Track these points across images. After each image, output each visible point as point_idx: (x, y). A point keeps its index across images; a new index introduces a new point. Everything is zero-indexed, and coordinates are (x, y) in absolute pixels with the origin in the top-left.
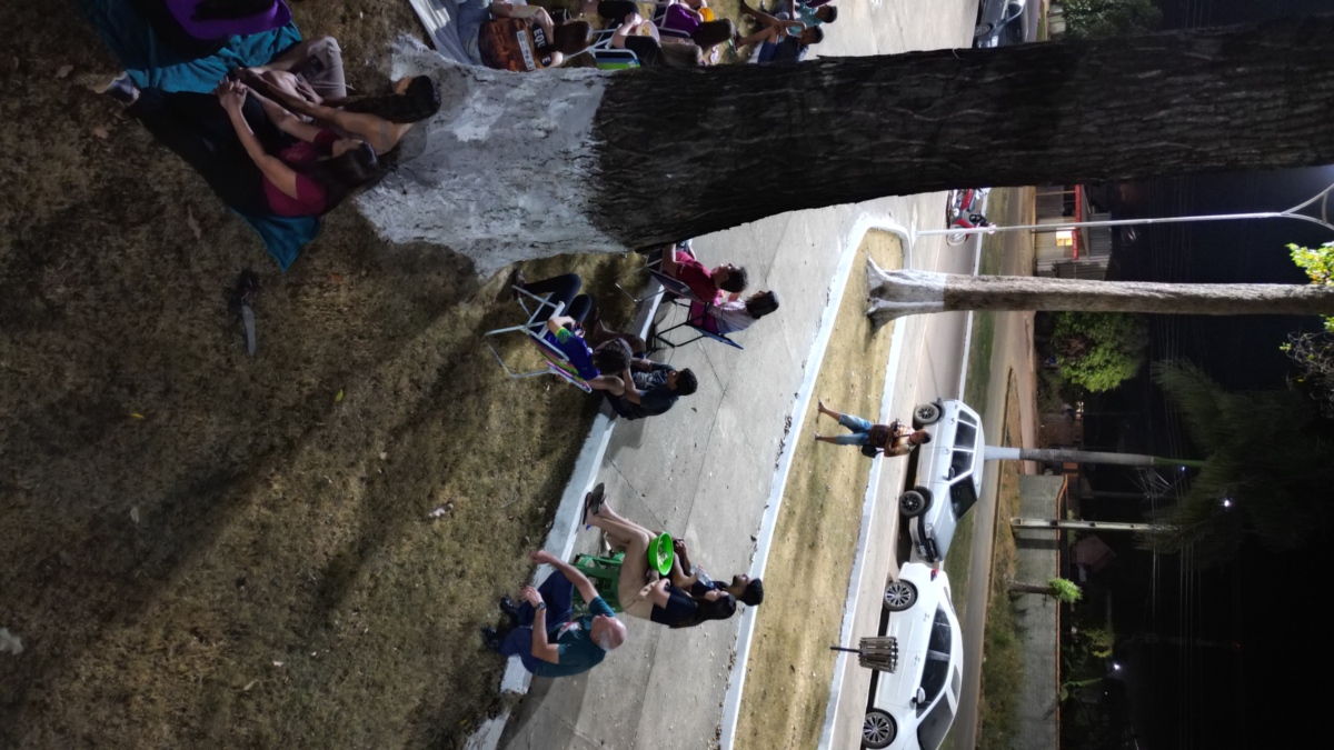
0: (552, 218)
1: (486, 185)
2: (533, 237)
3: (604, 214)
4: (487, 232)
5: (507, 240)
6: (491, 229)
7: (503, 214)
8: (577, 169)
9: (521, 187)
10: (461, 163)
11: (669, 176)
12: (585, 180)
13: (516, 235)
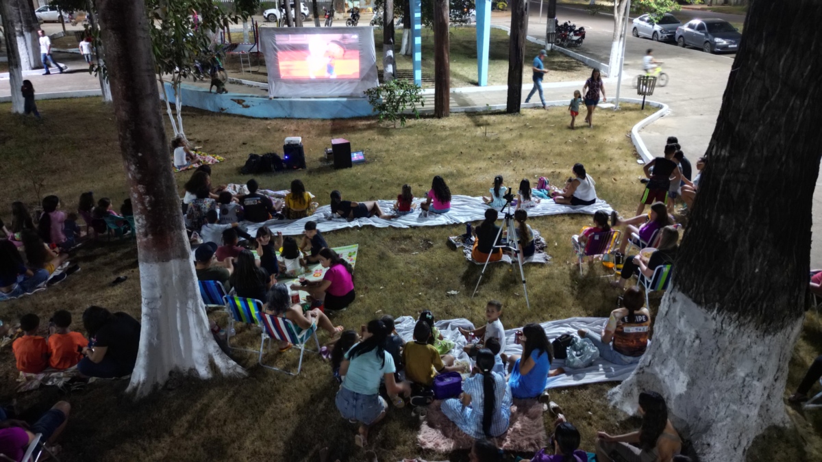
0: (761, 359)
1: (721, 391)
2: (770, 378)
3: (770, 322)
4: (756, 405)
5: (766, 395)
6: (755, 402)
7: (746, 390)
8: (730, 329)
9: (730, 369)
10: (700, 400)
11: (757, 270)
12: (740, 325)
13: (765, 388)
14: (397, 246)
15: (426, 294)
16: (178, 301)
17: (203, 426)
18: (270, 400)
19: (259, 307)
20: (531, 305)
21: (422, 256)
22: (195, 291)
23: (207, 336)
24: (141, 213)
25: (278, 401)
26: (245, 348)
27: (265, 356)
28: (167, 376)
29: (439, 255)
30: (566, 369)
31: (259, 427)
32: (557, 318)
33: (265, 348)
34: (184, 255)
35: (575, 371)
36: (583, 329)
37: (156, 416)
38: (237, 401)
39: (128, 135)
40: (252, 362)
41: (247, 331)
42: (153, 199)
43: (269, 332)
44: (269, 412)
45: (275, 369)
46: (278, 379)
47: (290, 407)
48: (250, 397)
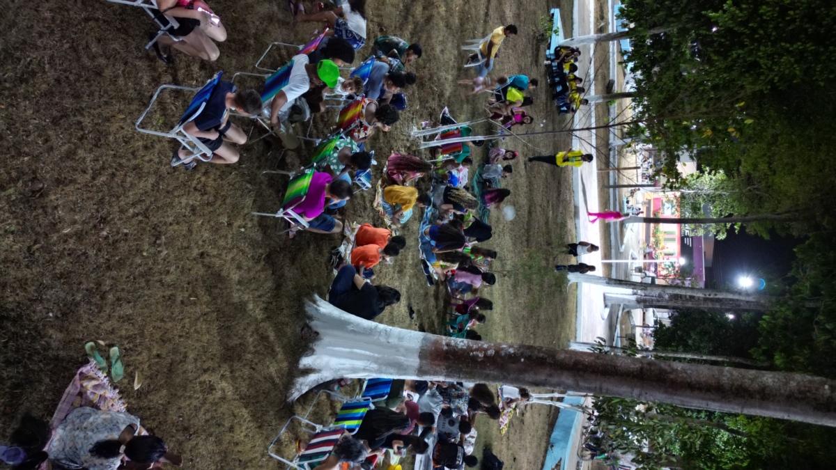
16: (380, 356)
17: (258, 348)
18: (254, 417)
19: (351, 430)
22: (385, 373)
23: (339, 373)
24: (468, 346)
25: (251, 424)
27: (300, 423)
28: (315, 329)
31: (235, 400)
33: (307, 425)
34: (421, 371)
37: (285, 311)
38: (268, 385)
39: (541, 355)
40: (298, 409)
41: (329, 412)
42: (480, 360)
43: (322, 433)
44: (245, 412)
45: (283, 430)
46: (272, 430)
47: (239, 435)
48: (266, 398)
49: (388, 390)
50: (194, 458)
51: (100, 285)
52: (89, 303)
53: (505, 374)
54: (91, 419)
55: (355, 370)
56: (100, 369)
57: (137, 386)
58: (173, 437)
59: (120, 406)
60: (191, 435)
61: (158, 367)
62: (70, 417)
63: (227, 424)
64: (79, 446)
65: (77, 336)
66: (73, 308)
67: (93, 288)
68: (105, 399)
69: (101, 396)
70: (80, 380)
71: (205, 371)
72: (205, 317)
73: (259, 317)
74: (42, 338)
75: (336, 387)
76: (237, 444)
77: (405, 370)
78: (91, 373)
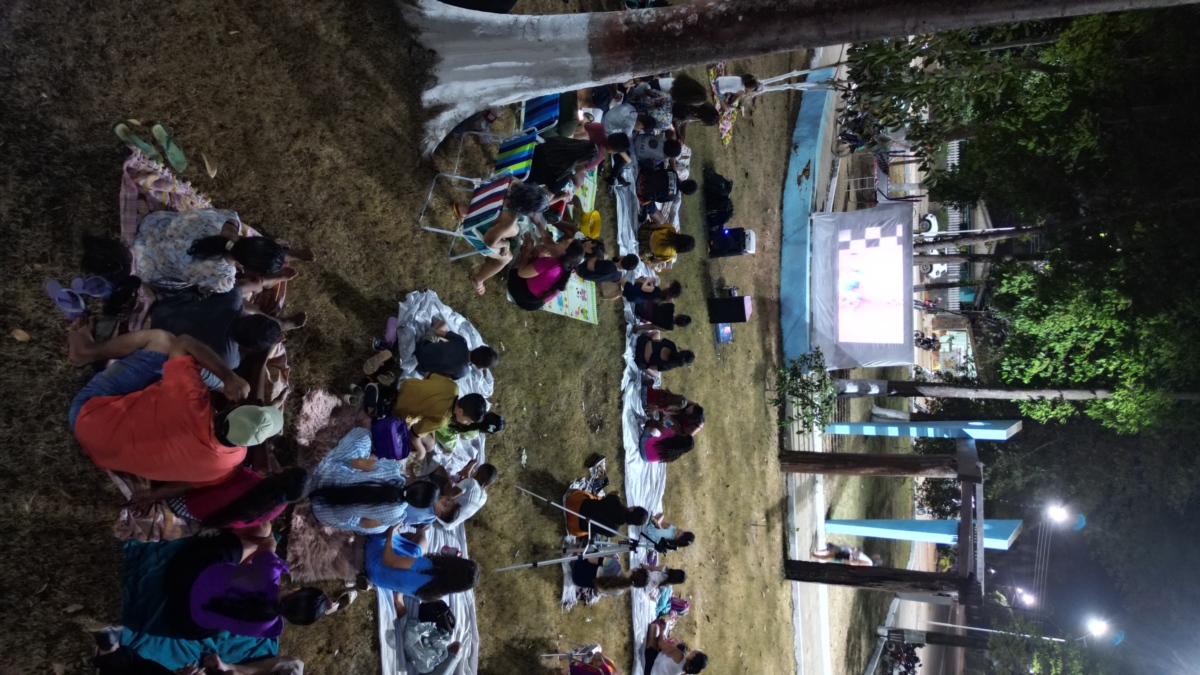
14: (595, 379)
15: (523, 417)
16: (533, 63)
17: (357, 90)
18: (387, 185)
19: (520, 175)
20: (501, 574)
21: (580, 416)
22: (546, 88)
23: (481, 102)
24: (658, 17)
25: (385, 196)
26: (461, 156)
27: (450, 183)
28: (429, 46)
29: (579, 441)
30: (404, 620)
31: (351, 167)
32: (478, 612)
33: (460, 182)
34: (597, 73)
35: (400, 632)
36: (461, 650)
37: (375, 28)
38: (388, 140)
40: (441, 164)
41: (484, 160)
42: (678, 34)
43: (483, 188)
44: (370, 182)
45: (430, 196)
46: (415, 198)
47: (375, 210)
48: (392, 157)
49: (557, 113)
50: (327, 250)
51: (91, 38)
52: (89, 67)
53: (719, 46)
54: (173, 224)
55: (503, 93)
56: (151, 159)
57: (213, 174)
58: (289, 229)
59: (202, 203)
60: (311, 223)
61: (229, 142)
62: (143, 227)
63: (354, 201)
64: (173, 259)
65: (97, 120)
66: (70, 79)
67: (82, 44)
68: (178, 197)
69: (170, 194)
70: (132, 178)
71: (296, 136)
72: (263, 58)
73: (342, 43)
74: (51, 131)
75: (483, 125)
76: (375, 224)
77: (574, 75)
78: (143, 167)
